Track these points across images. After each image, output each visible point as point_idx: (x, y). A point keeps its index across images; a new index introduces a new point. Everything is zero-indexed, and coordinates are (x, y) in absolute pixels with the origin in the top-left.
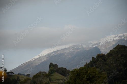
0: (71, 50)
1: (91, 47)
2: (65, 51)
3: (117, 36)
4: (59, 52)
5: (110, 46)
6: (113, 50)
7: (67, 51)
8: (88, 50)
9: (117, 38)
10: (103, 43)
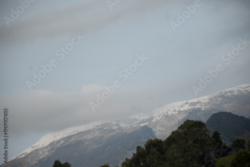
0: (97, 134)
1: (135, 127)
2: (85, 137)
3: (187, 103)
4: (73, 139)
5: (173, 124)
6: (178, 131)
7: (89, 137)
8: (130, 132)
9: (187, 107)
10: (159, 118)
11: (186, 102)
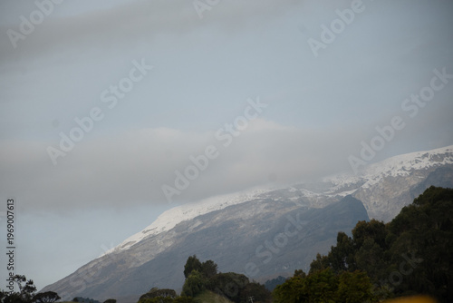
0: (262, 209)
1: (330, 199)
2: (240, 215)
3: (426, 155)
4: (218, 218)
5: (400, 193)
6: (414, 207)
7: (247, 214)
8: (321, 207)
9: (425, 163)
10: (374, 182)
11: (425, 153)
